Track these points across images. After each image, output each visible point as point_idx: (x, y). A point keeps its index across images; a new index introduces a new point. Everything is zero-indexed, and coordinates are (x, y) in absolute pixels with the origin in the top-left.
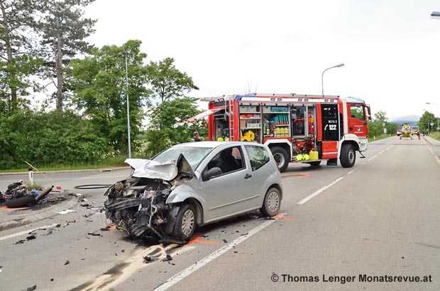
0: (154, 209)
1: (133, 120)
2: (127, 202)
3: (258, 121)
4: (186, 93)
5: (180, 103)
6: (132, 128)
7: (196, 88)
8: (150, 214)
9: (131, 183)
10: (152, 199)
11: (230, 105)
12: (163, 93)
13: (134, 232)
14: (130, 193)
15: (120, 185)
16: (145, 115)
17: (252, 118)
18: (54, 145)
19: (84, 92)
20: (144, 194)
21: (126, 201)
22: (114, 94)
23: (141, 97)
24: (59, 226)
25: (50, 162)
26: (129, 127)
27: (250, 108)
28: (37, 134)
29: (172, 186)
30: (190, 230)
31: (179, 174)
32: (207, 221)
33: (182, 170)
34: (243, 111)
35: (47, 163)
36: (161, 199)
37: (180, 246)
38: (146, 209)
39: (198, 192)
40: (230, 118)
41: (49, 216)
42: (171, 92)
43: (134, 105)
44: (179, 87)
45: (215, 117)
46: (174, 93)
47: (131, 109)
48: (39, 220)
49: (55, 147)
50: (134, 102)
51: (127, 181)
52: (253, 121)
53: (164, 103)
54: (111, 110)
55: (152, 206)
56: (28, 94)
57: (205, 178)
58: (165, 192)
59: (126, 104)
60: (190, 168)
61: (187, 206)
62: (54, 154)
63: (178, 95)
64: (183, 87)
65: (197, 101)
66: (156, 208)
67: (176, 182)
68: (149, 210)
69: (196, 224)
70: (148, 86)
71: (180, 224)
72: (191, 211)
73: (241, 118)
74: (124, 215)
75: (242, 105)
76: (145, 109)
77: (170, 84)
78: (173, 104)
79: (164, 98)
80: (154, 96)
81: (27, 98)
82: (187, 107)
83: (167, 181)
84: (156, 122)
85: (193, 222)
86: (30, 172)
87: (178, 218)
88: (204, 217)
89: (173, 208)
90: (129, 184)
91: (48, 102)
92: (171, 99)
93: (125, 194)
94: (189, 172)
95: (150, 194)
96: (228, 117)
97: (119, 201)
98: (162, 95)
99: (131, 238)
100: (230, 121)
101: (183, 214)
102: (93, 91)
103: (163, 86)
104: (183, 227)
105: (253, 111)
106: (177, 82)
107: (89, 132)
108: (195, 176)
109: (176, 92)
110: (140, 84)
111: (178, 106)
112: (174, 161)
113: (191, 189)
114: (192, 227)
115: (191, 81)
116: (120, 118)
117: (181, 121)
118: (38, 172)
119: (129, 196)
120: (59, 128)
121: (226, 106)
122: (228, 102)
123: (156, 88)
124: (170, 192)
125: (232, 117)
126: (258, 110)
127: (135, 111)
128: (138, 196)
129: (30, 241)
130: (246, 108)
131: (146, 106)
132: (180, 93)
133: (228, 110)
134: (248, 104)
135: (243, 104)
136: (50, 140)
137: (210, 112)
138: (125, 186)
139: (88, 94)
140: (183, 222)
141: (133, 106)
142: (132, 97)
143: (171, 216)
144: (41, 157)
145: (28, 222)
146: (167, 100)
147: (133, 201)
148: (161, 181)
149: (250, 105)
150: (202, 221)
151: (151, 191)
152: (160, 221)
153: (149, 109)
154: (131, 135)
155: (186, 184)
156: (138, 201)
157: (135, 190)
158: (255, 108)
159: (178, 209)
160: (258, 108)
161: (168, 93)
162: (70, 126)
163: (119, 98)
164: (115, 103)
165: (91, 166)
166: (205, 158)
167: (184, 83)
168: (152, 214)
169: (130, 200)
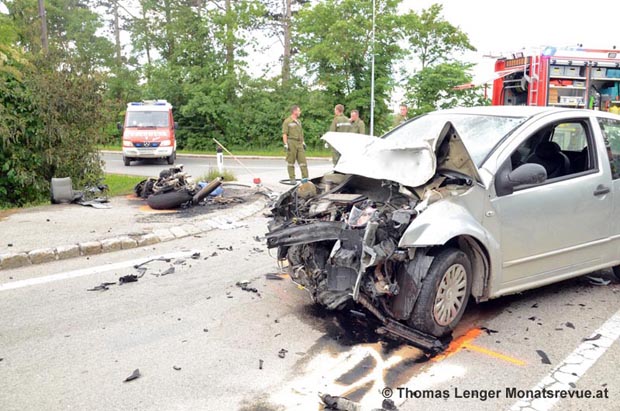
0: (368, 256)
1: (379, 91)
2: (312, 230)
3: (580, 93)
4: (457, 55)
5: (448, 68)
6: (378, 102)
7: (473, 49)
8: (359, 266)
9: (333, 184)
10: (367, 230)
11: (534, 64)
12: (424, 56)
13: (322, 300)
14: (322, 207)
15: (307, 188)
16: (397, 85)
17: (570, 87)
18: (273, 122)
19: (314, 51)
20: (351, 214)
21: (312, 226)
22: (356, 56)
23: (392, 61)
24: (196, 256)
25: (267, 145)
26: (373, 101)
27: (568, 70)
28: (253, 107)
29: (419, 200)
30: (455, 313)
31: (439, 172)
32: (496, 292)
33: (448, 165)
34: (555, 73)
35: (263, 145)
36: (390, 232)
37: (427, 356)
38: (350, 254)
39: (482, 221)
40: (531, 86)
41: (197, 230)
42: (437, 54)
43: (382, 70)
44: (448, 48)
45: (505, 85)
46: (440, 55)
47: (377, 76)
48: (175, 238)
49: (274, 125)
50: (382, 66)
51: (326, 180)
52: (571, 93)
53: (426, 70)
54: (351, 78)
55: (366, 248)
56: (246, 54)
57: (503, 188)
58: (399, 216)
59: (371, 69)
60: (467, 161)
61: (453, 256)
62: (272, 134)
63: (446, 59)
64: (455, 47)
65: (473, 68)
66: (374, 255)
67: (429, 193)
68: (356, 259)
69: (471, 298)
70: (403, 43)
71: (432, 300)
72: (461, 267)
73: (552, 86)
74: (305, 257)
75: (554, 64)
76: (397, 77)
77: (436, 42)
78: (438, 70)
79: (426, 62)
80: (411, 58)
81: (245, 59)
82: (459, 74)
83: (409, 188)
84: (410, 97)
85: (463, 293)
86: (219, 155)
87: (427, 285)
88: (492, 284)
89: (416, 256)
90: (327, 187)
91: (270, 66)
92: (435, 64)
93: (313, 210)
94: (464, 171)
95: (366, 217)
96: (527, 83)
97: (298, 224)
98: (424, 57)
99: (316, 311)
100: (531, 91)
101: (441, 276)
102: (325, 48)
103: (426, 46)
104: (438, 305)
105: (574, 74)
106: (446, 41)
107: (318, 106)
108: (479, 181)
109: (444, 54)
110: (392, 41)
111: (444, 73)
112: (430, 141)
113: (467, 214)
114: (459, 304)
115: (466, 38)
116: (361, 88)
117: (448, 97)
118: (232, 156)
119: (319, 216)
120: (281, 99)
121: (526, 66)
122: (530, 58)
123: (414, 48)
124: (413, 216)
125: (535, 84)
126: (582, 73)
127: (383, 79)
128: (338, 218)
129: (125, 285)
130: (561, 69)
131: (399, 73)
132: (449, 56)
133: (528, 73)
134: (566, 62)
135: (558, 62)
136: (268, 115)
137: (497, 75)
138: (319, 191)
139: (320, 52)
140: (439, 295)
141: (380, 72)
142: (378, 60)
143: (410, 278)
144: (256, 136)
145: (154, 241)
146: (429, 66)
147: (325, 229)
148: (396, 186)
149: (570, 65)
150: (486, 289)
151: (369, 210)
152: (381, 287)
153: (403, 77)
154: (375, 113)
155: (455, 200)
156: (336, 229)
157: (335, 203)
158: (578, 71)
159: (428, 261)
160: (583, 69)
161: (432, 56)
162: (294, 97)
163: (362, 60)
164: (356, 68)
165: (319, 153)
166: (504, 138)
167: (455, 41)
168: (364, 266)
169: (319, 224)
